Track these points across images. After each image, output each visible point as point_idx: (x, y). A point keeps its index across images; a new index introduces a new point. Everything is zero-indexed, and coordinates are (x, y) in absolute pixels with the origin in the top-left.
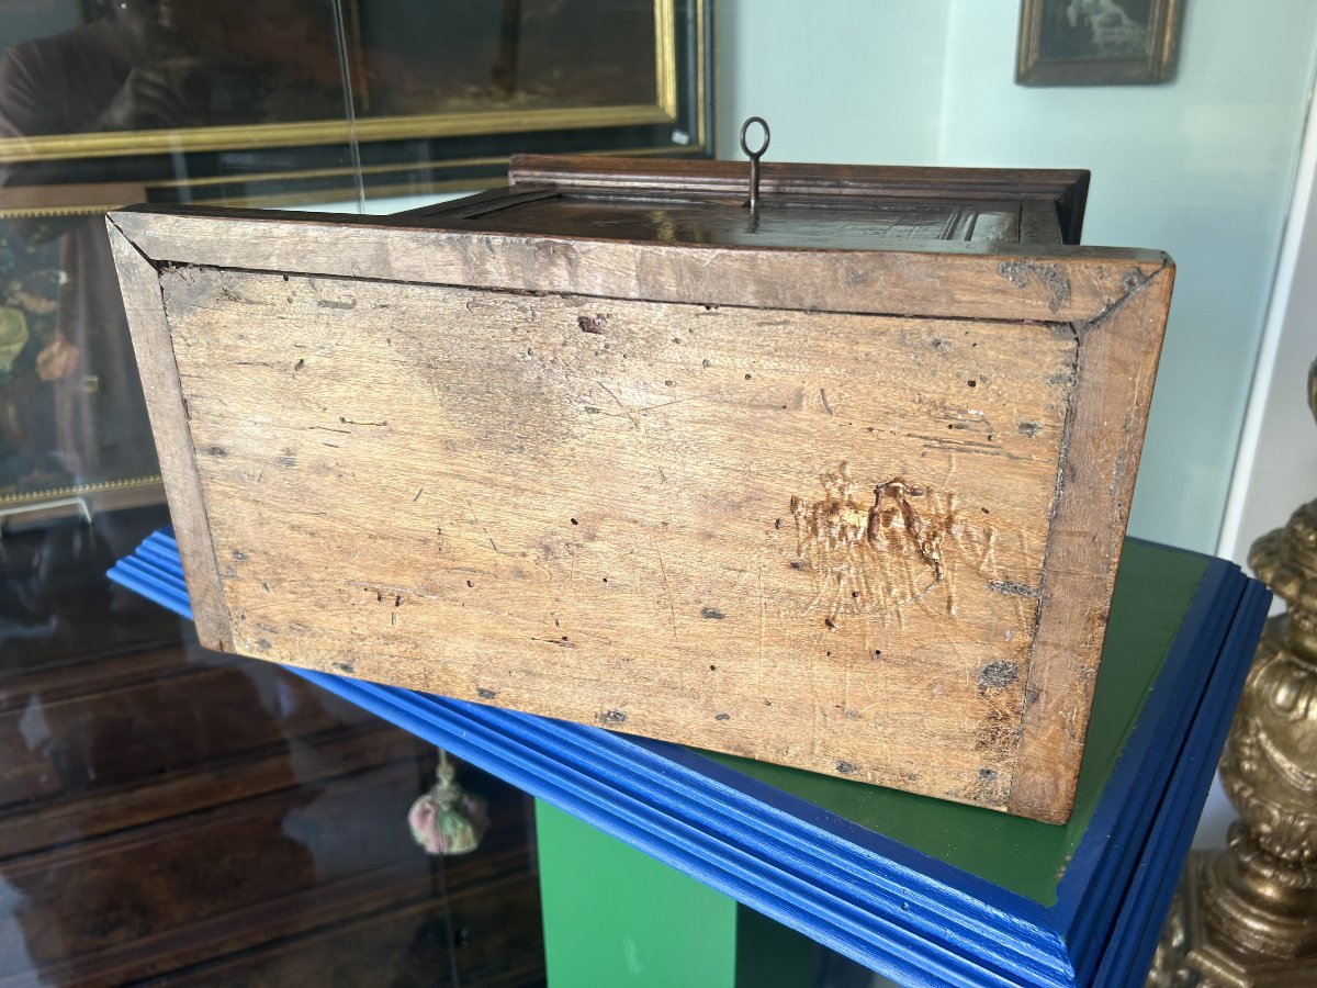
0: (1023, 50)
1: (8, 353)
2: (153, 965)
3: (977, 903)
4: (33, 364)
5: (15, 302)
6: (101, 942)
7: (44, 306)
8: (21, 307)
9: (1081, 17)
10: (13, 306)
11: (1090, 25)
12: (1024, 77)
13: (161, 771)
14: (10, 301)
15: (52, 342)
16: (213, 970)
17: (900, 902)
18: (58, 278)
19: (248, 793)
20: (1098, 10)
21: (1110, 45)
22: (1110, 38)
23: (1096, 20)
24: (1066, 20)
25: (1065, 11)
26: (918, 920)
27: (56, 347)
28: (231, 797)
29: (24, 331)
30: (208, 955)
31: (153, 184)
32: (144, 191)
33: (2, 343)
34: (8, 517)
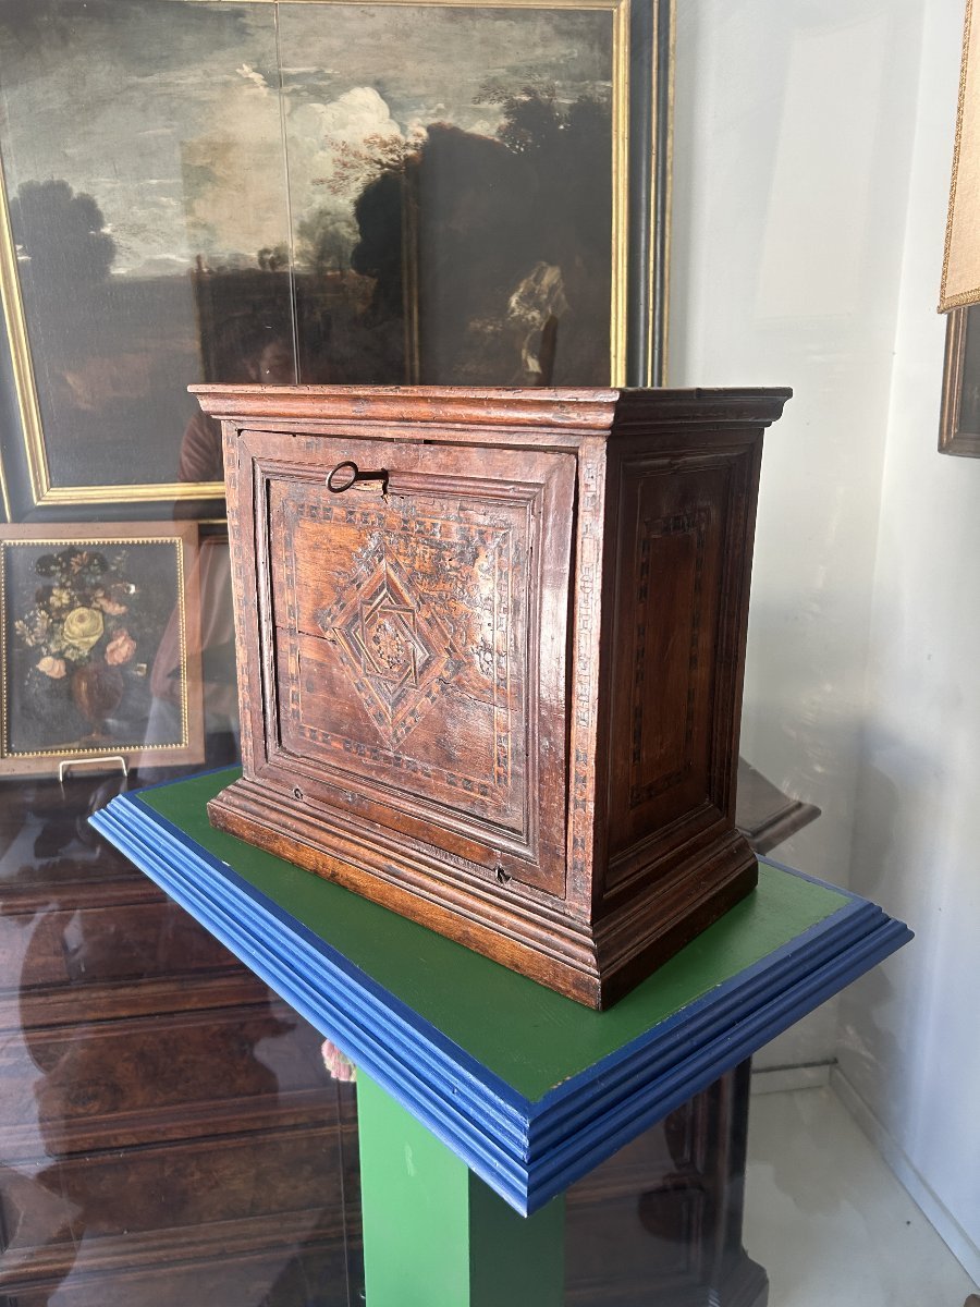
0: (946, 423)
1: (88, 643)
2: (115, 1137)
3: (491, 1093)
4: (104, 652)
5: (98, 606)
7: (116, 609)
8: (101, 610)
10: (96, 609)
12: (942, 449)
13: (140, 976)
14: (94, 605)
15: (119, 637)
16: (160, 1150)
17: (452, 1087)
18: (129, 589)
19: (200, 1006)
26: (459, 1100)
27: (120, 641)
28: (188, 1007)
29: (101, 627)
30: (160, 1137)
31: (204, 521)
32: (196, 527)
33: (85, 634)
34: (70, 766)
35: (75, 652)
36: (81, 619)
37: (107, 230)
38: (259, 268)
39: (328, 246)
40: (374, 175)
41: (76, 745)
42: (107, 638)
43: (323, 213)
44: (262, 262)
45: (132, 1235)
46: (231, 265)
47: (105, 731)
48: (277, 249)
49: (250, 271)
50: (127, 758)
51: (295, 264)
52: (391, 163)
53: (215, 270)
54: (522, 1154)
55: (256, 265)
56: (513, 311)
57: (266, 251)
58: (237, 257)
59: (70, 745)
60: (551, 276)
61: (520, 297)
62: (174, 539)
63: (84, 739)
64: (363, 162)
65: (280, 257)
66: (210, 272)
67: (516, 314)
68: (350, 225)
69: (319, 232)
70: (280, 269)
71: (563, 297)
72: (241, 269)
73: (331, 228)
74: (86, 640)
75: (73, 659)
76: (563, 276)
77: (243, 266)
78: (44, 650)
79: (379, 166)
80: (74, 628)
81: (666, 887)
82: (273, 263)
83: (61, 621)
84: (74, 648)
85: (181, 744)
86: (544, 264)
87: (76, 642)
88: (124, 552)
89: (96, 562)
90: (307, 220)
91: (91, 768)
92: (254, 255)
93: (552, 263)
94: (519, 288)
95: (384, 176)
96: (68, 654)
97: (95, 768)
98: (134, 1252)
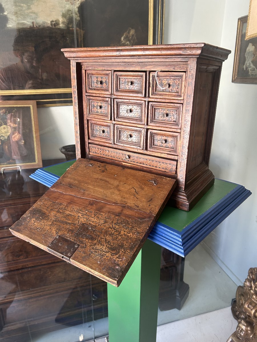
0: (234, 75)
1: (7, 135)
4: (12, 138)
6: (18, 259)
8: (10, 126)
9: (246, 68)
11: (248, 70)
12: (234, 81)
14: (8, 124)
15: (16, 133)
16: (40, 267)
17: (157, 230)
18: (18, 120)
20: (250, 67)
21: (252, 75)
22: (252, 73)
23: (249, 69)
24: (243, 68)
25: (243, 66)
26: (159, 233)
27: (16, 134)
30: (39, 264)
31: (38, 101)
32: (36, 102)
34: (5, 169)
35: (3, 137)
37: (6, 13)
38: (51, 26)
39: (70, 20)
41: (6, 163)
43: (69, 10)
44: (51, 24)
45: (33, 289)
46: (42, 25)
48: (56, 21)
49: (48, 27)
50: (21, 167)
51: (61, 26)
53: (38, 27)
54: (180, 243)
55: (49, 25)
56: (122, 42)
57: (52, 21)
58: (44, 23)
59: (4, 163)
60: (132, 32)
61: (124, 38)
62: (30, 105)
63: (8, 162)
65: (57, 23)
66: (36, 27)
67: (123, 42)
68: (76, 14)
69: (68, 16)
70: (57, 27)
71: (136, 38)
72: (46, 26)
73: (71, 15)
74: (6, 134)
75: (3, 140)
76: (136, 32)
77: (46, 25)
80: (2, 131)
82: (55, 25)
84: (3, 136)
85: (35, 162)
86: (130, 28)
87: (3, 135)
88: (15, 109)
89: (7, 112)
90: (64, 12)
91: (11, 169)
92: (49, 22)
93: (132, 28)
94: (124, 35)
97: (12, 169)
98: (34, 294)
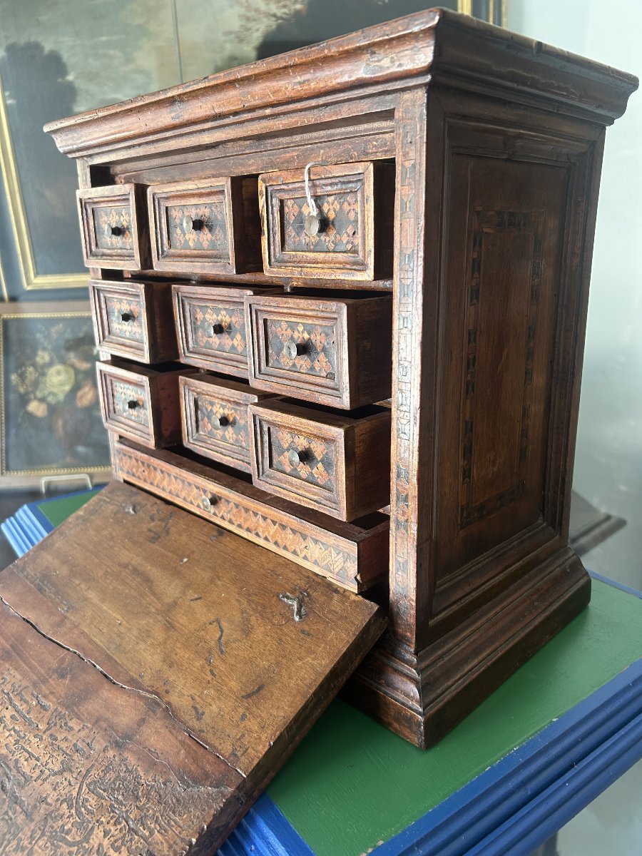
1: (63, 391)
4: (75, 398)
5: (70, 363)
7: (83, 365)
8: (72, 366)
10: (69, 365)
14: (68, 362)
15: (85, 385)
18: (93, 351)
27: (87, 388)
29: (73, 379)
33: (62, 384)
34: (50, 481)
35: (55, 397)
36: (59, 373)
37: (70, 78)
40: (271, 26)
41: (55, 466)
42: (76, 388)
43: (232, 57)
47: (75, 454)
50: (91, 476)
52: (284, 16)
59: (51, 465)
63: (61, 461)
64: (262, 16)
74: (62, 388)
75: (53, 403)
78: (32, 396)
79: (274, 19)
80: (54, 380)
81: (498, 609)
83: (43, 374)
84: (54, 394)
87: (55, 390)
88: (89, 323)
89: (69, 330)
90: (219, 62)
95: (279, 27)
96: (50, 399)
